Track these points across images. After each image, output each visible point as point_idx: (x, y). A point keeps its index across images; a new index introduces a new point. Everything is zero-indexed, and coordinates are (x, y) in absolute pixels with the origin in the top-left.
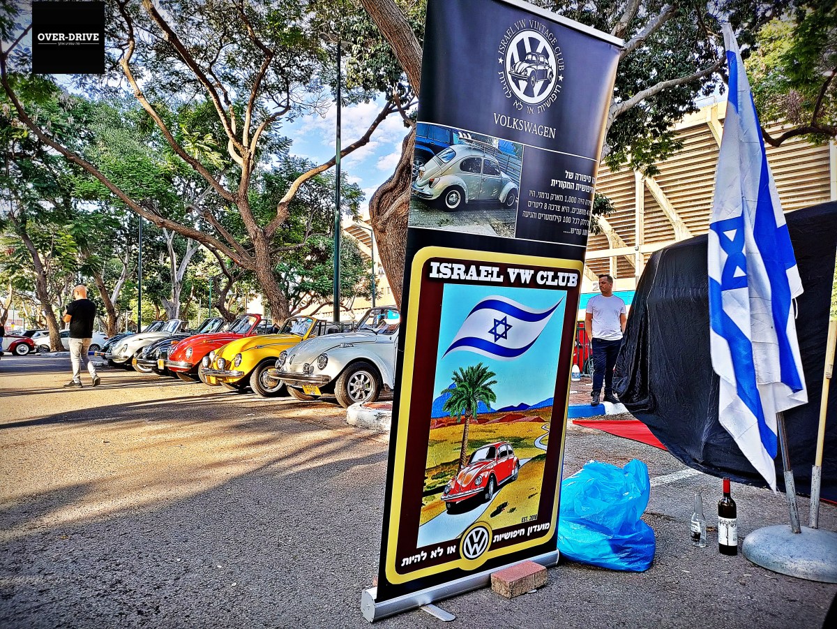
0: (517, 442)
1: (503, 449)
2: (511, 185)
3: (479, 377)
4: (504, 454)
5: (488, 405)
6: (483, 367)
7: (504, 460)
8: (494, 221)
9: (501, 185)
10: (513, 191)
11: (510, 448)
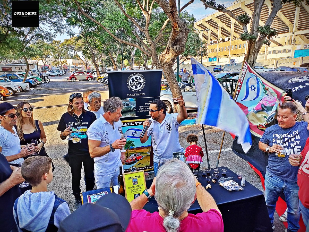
0: (142, 153)
1: (138, 154)
2: (134, 107)
3: (130, 142)
4: (139, 155)
5: (133, 147)
6: (131, 141)
7: (139, 156)
8: (130, 114)
9: (131, 107)
10: (134, 108)
11: (140, 154)
